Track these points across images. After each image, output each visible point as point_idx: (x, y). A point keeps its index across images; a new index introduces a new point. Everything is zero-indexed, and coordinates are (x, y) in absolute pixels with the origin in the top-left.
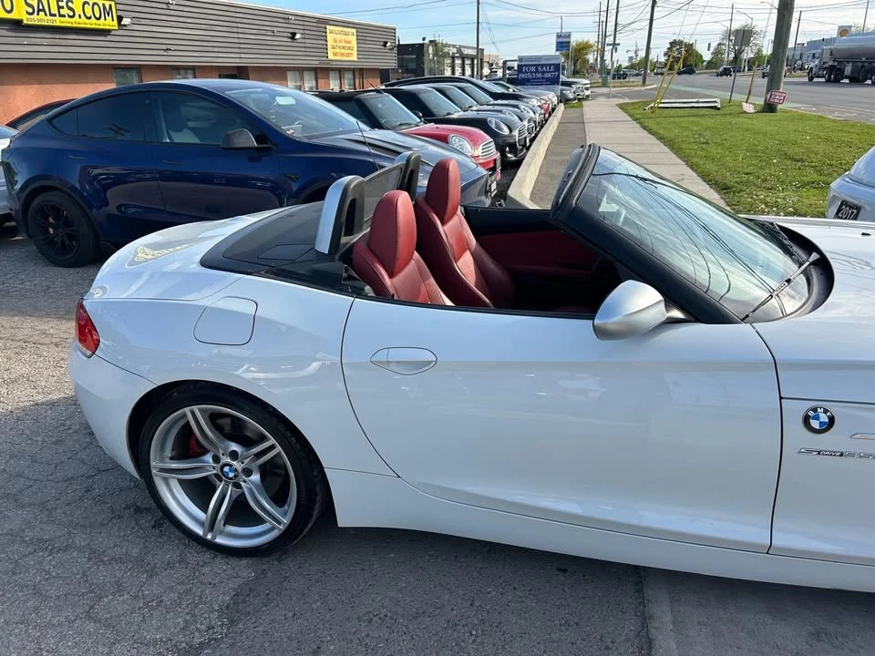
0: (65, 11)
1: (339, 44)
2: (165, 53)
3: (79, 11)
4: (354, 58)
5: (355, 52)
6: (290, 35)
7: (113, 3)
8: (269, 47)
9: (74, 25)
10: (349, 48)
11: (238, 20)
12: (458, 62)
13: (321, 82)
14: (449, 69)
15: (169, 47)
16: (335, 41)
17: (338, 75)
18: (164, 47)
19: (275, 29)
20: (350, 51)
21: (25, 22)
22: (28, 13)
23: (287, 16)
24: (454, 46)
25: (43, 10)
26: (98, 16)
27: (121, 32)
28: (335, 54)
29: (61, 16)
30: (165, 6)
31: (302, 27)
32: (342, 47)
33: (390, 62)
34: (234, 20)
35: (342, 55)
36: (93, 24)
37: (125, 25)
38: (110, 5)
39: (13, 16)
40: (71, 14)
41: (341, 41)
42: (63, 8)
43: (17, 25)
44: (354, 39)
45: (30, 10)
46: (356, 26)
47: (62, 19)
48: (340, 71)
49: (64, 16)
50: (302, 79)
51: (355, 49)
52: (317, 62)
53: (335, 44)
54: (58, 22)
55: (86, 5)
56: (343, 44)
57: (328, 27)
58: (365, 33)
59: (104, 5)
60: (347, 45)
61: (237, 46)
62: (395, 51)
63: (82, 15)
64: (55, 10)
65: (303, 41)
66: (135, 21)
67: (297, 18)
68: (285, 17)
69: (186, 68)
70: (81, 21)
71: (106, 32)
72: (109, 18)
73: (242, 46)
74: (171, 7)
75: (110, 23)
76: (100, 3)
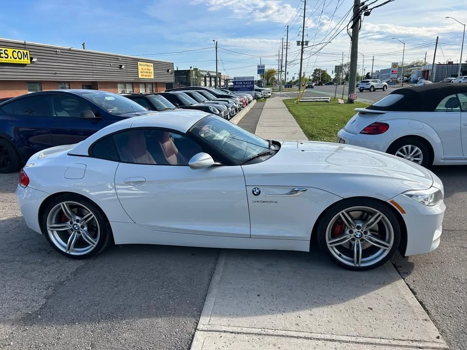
0: (3, 55)
1: (144, 71)
2: (54, 75)
3: (10, 55)
4: (152, 77)
5: (153, 74)
6: (119, 66)
7: (28, 52)
8: (108, 72)
9: (8, 62)
10: (150, 73)
11: (93, 59)
12: (208, 79)
13: (135, 89)
14: (204, 82)
15: (56, 72)
16: (142, 69)
17: (144, 86)
18: (54, 72)
19: (112, 64)
20: (150, 74)
23: (117, 57)
24: (206, 71)
26: (20, 57)
27: (31, 65)
28: (142, 76)
30: (55, 53)
31: (125, 63)
32: (146, 72)
33: (171, 79)
34: (90, 59)
35: (146, 76)
36: (18, 61)
37: (34, 62)
38: (27, 52)
40: (6, 56)
41: (145, 69)
42: (2, 53)
44: (152, 69)
46: (153, 62)
47: (2, 59)
48: (145, 84)
49: (3, 57)
50: (125, 87)
51: (153, 73)
52: (133, 79)
53: (142, 71)
55: (14, 52)
56: (147, 71)
57: (139, 63)
58: (157, 65)
59: (23, 52)
60: (149, 71)
61: (92, 71)
62: (173, 74)
63: (12, 57)
65: (125, 69)
66: (39, 60)
67: (123, 58)
68: (116, 58)
69: (65, 82)
70: (11, 60)
71: (24, 65)
72: (26, 59)
73: (94, 72)
74: (58, 53)
75: (26, 61)
76: (22, 51)
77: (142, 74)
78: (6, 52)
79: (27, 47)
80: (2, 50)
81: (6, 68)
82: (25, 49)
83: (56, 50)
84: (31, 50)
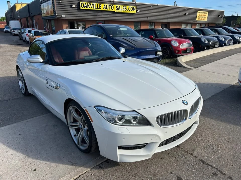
0: (124, 9)
1: (201, 16)
2: (147, 19)
3: (127, 9)
4: (206, 20)
6: (184, 14)
7: (136, 7)
8: (175, 18)
9: (126, 12)
10: (205, 17)
11: (169, 10)
15: (148, 17)
16: (200, 15)
17: (200, 25)
18: (147, 17)
19: (180, 12)
20: (205, 18)
21: (115, 11)
22: (116, 10)
23: (185, 9)
25: (120, 9)
26: (132, 10)
27: (136, 14)
29: (123, 10)
31: (189, 12)
32: (202, 17)
33: (220, 21)
35: (202, 19)
36: (130, 12)
37: (138, 12)
39: (113, 10)
40: (126, 9)
41: (202, 15)
43: (114, 12)
44: (207, 15)
45: (117, 9)
46: (208, 11)
47: (124, 11)
49: (124, 10)
50: (187, 26)
52: (192, 21)
53: (200, 16)
54: (122, 11)
55: (130, 8)
56: (202, 16)
57: (198, 11)
58: (211, 13)
60: (204, 16)
61: (168, 18)
62: (223, 18)
63: (128, 10)
64: (122, 9)
65: (189, 15)
66: (141, 11)
67: (188, 9)
68: (184, 9)
69: (152, 22)
70: (128, 11)
71: (133, 14)
72: (134, 11)
75: (134, 12)
76: (133, 7)
77: (199, 18)
78: (126, 8)
79: (136, 5)
80: (124, 7)
81: (125, 15)
82: (135, 6)
83: (150, 6)
84: (137, 6)
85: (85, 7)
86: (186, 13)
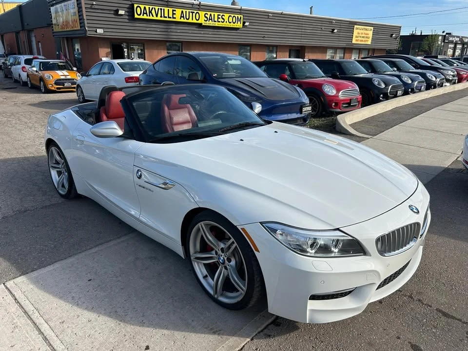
0: (221, 20)
1: (360, 35)
2: (263, 39)
3: (226, 20)
4: (369, 43)
5: (370, 39)
6: (331, 30)
7: (242, 16)
9: (223, 26)
10: (367, 37)
11: (303, 23)
13: (347, 55)
16: (358, 33)
17: (357, 52)
18: (263, 36)
19: (323, 27)
20: (367, 39)
21: (203, 24)
22: (205, 20)
23: (331, 21)
25: (212, 19)
26: (234, 22)
27: (245, 29)
28: (356, 40)
29: (218, 21)
30: (267, 17)
31: (339, 26)
32: (362, 37)
33: (395, 45)
34: (300, 23)
35: (362, 41)
36: (232, 25)
37: (246, 26)
38: (241, 17)
39: (199, 22)
41: (362, 34)
42: (220, 18)
43: (200, 26)
44: (371, 33)
46: (374, 25)
47: (219, 23)
48: (359, 49)
49: (220, 22)
50: (335, 53)
52: (345, 45)
53: (358, 35)
54: (217, 24)
55: (230, 17)
56: (363, 35)
57: (355, 26)
58: (379, 29)
59: (238, 17)
60: (366, 36)
61: (302, 38)
62: (398, 39)
63: (228, 22)
64: (216, 20)
65: (339, 33)
66: (251, 24)
67: (337, 21)
68: (330, 21)
69: (273, 46)
70: (227, 24)
71: (237, 29)
72: (239, 23)
73: (303, 35)
74: (270, 17)
75: (239, 25)
76: (236, 16)
77: (357, 39)
78: (223, 17)
79: (242, 11)
80: (220, 15)
81: (222, 32)
82: (240, 13)
83: (268, 14)
84: (245, 15)
85: (143, 15)
86: (334, 30)
